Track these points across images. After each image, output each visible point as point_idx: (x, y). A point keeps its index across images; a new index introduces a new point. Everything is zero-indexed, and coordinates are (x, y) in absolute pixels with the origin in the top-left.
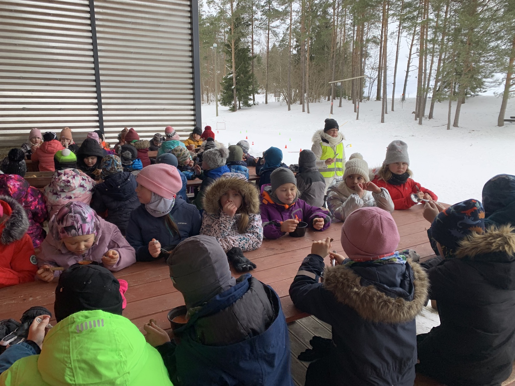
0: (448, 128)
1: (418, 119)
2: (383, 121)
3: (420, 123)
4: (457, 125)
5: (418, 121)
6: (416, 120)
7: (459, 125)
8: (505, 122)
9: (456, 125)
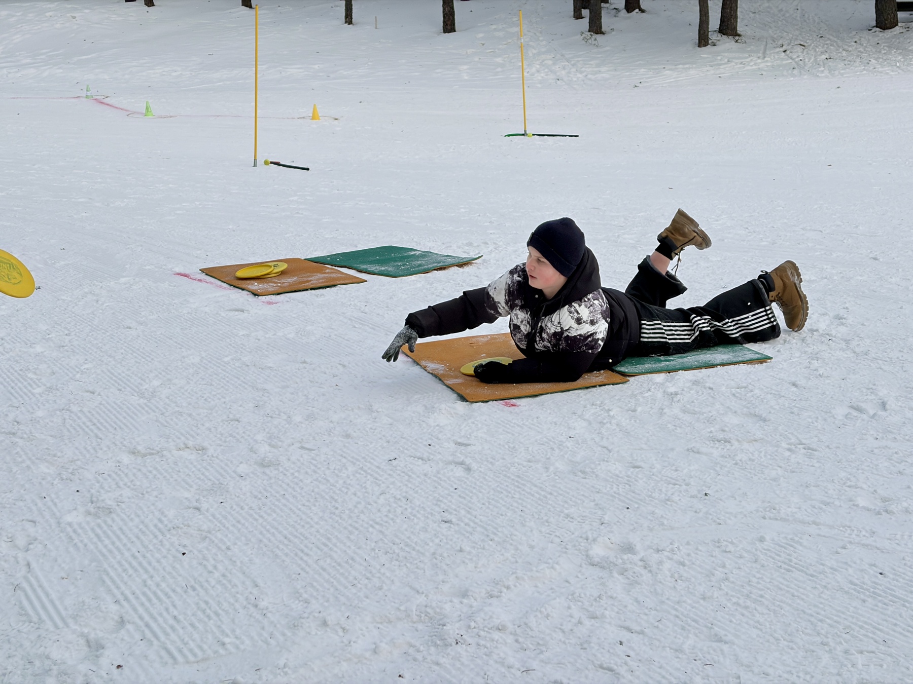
0: (703, 40)
1: (586, 12)
2: (449, 26)
3: (596, 28)
4: (735, 28)
5: (585, 23)
6: (578, 16)
7: (740, 29)
8: (901, 15)
9: (728, 27)
